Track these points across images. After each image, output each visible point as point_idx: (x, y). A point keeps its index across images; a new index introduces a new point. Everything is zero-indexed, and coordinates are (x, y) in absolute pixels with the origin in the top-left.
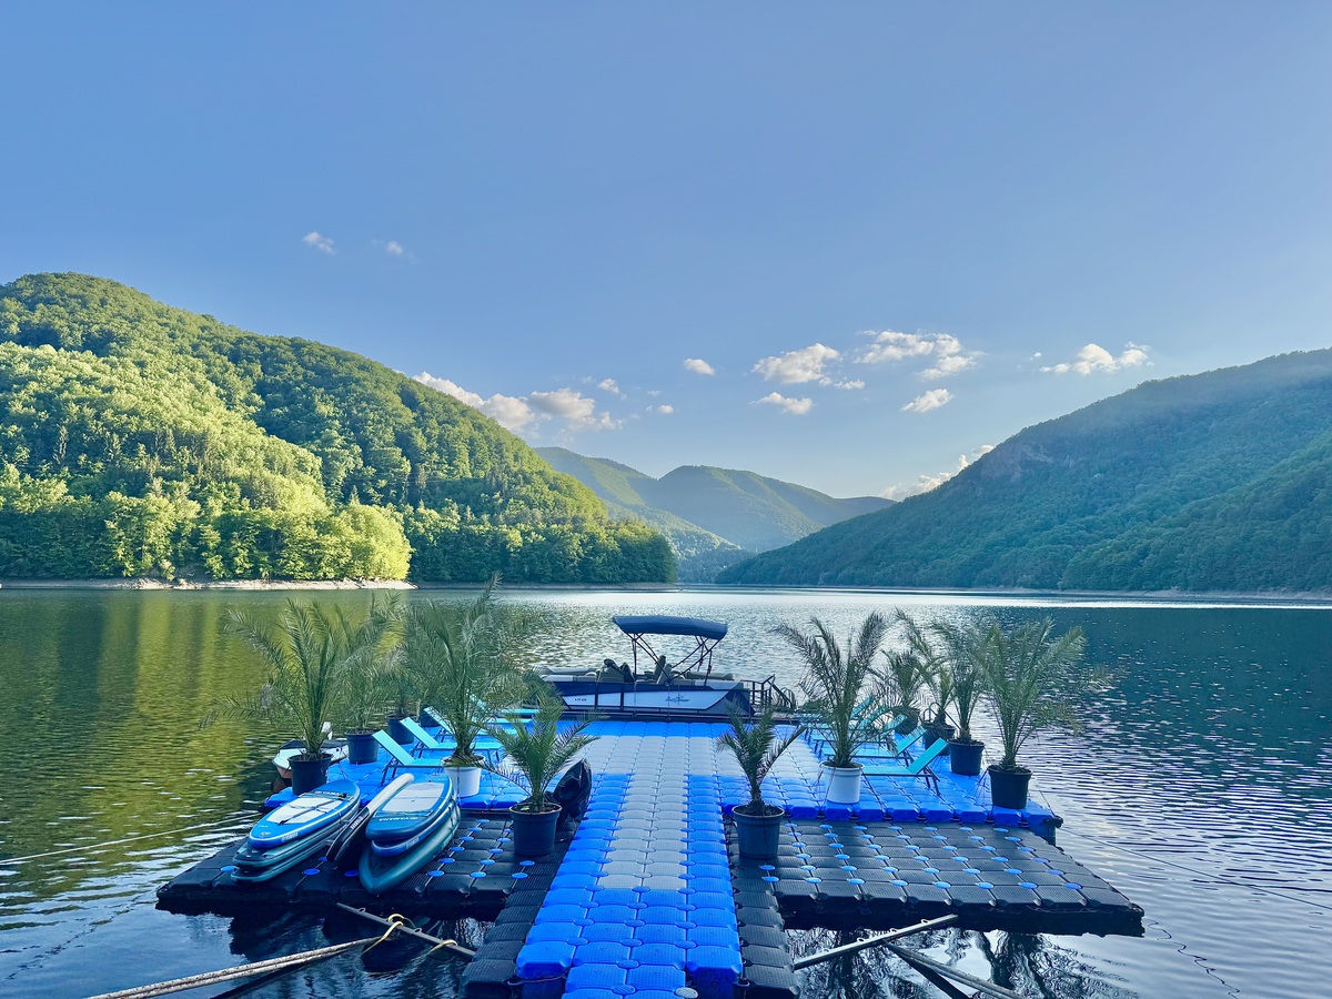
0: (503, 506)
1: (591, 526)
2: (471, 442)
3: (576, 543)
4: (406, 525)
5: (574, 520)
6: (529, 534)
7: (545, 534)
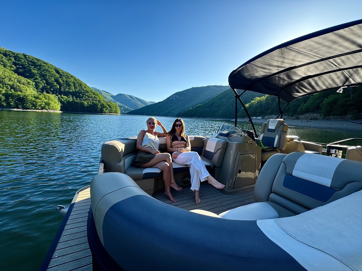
0: (82, 97)
1: (102, 102)
2: (74, 83)
3: (99, 105)
4: (59, 99)
5: (99, 101)
6: (89, 103)
7: (92, 103)
